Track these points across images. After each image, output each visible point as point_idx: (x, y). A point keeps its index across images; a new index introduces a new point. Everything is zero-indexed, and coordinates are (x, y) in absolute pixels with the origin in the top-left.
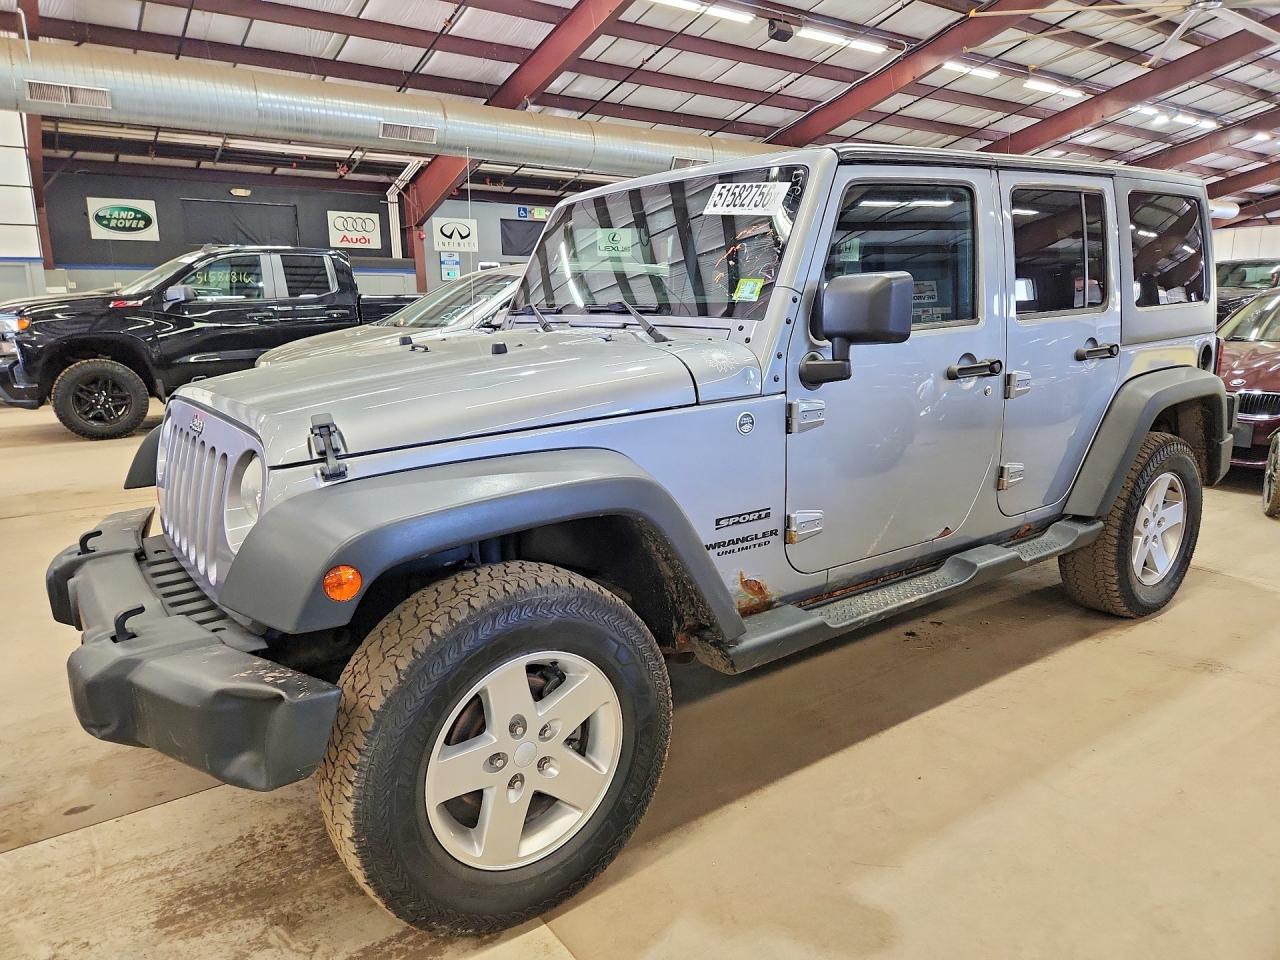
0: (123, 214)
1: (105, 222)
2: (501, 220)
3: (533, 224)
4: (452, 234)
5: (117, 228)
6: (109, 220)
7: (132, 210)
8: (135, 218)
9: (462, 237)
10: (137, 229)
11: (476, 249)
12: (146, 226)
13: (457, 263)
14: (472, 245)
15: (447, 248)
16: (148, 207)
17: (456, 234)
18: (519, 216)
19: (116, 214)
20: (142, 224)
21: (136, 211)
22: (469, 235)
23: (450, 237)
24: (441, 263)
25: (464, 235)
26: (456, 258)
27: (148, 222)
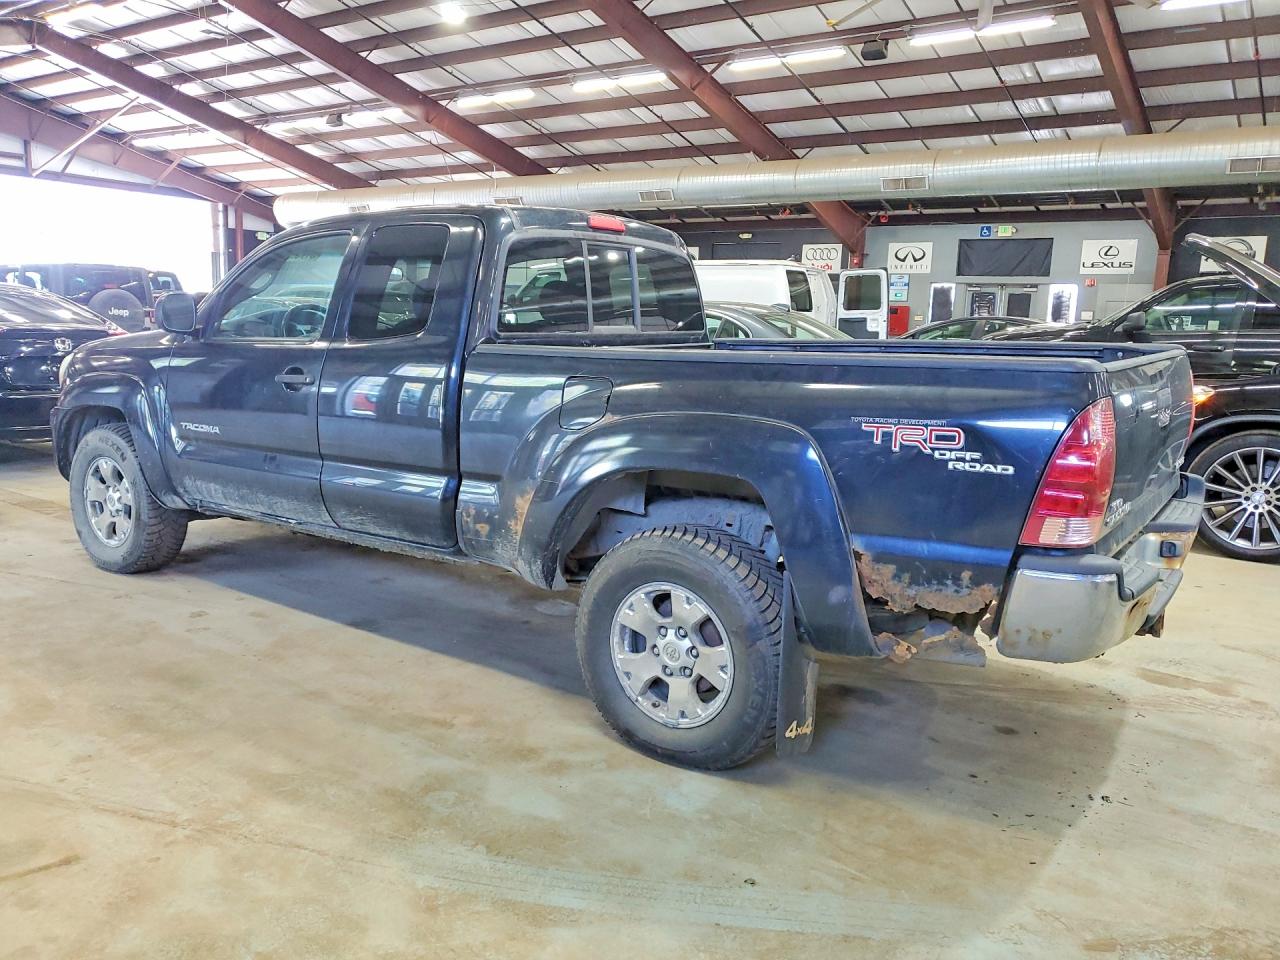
2: (961, 241)
3: (1000, 242)
4: (905, 258)
9: (915, 260)
11: (928, 271)
13: (908, 285)
14: (925, 267)
15: (899, 271)
17: (910, 256)
18: (981, 235)
22: (923, 257)
23: (903, 260)
24: (892, 285)
25: (917, 257)
26: (906, 280)
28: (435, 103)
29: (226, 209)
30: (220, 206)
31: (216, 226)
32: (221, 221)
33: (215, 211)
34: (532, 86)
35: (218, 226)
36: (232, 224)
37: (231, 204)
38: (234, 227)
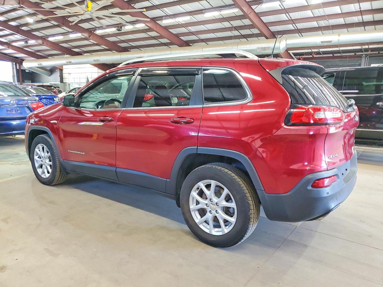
28: (45, 39)
29: (16, 64)
30: (14, 63)
31: (13, 69)
32: (15, 67)
33: (13, 65)
34: (62, 35)
35: (14, 68)
36: (18, 68)
37: (17, 63)
38: (18, 69)
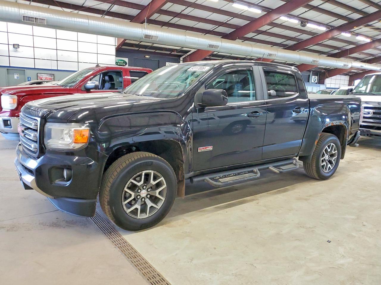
0: (121, 62)
1: (117, 64)
5: (119, 65)
6: (118, 63)
7: (123, 60)
8: (123, 63)
10: (124, 66)
12: (126, 65)
16: (126, 60)
19: (119, 62)
20: (125, 64)
21: (124, 61)
27: (126, 64)
